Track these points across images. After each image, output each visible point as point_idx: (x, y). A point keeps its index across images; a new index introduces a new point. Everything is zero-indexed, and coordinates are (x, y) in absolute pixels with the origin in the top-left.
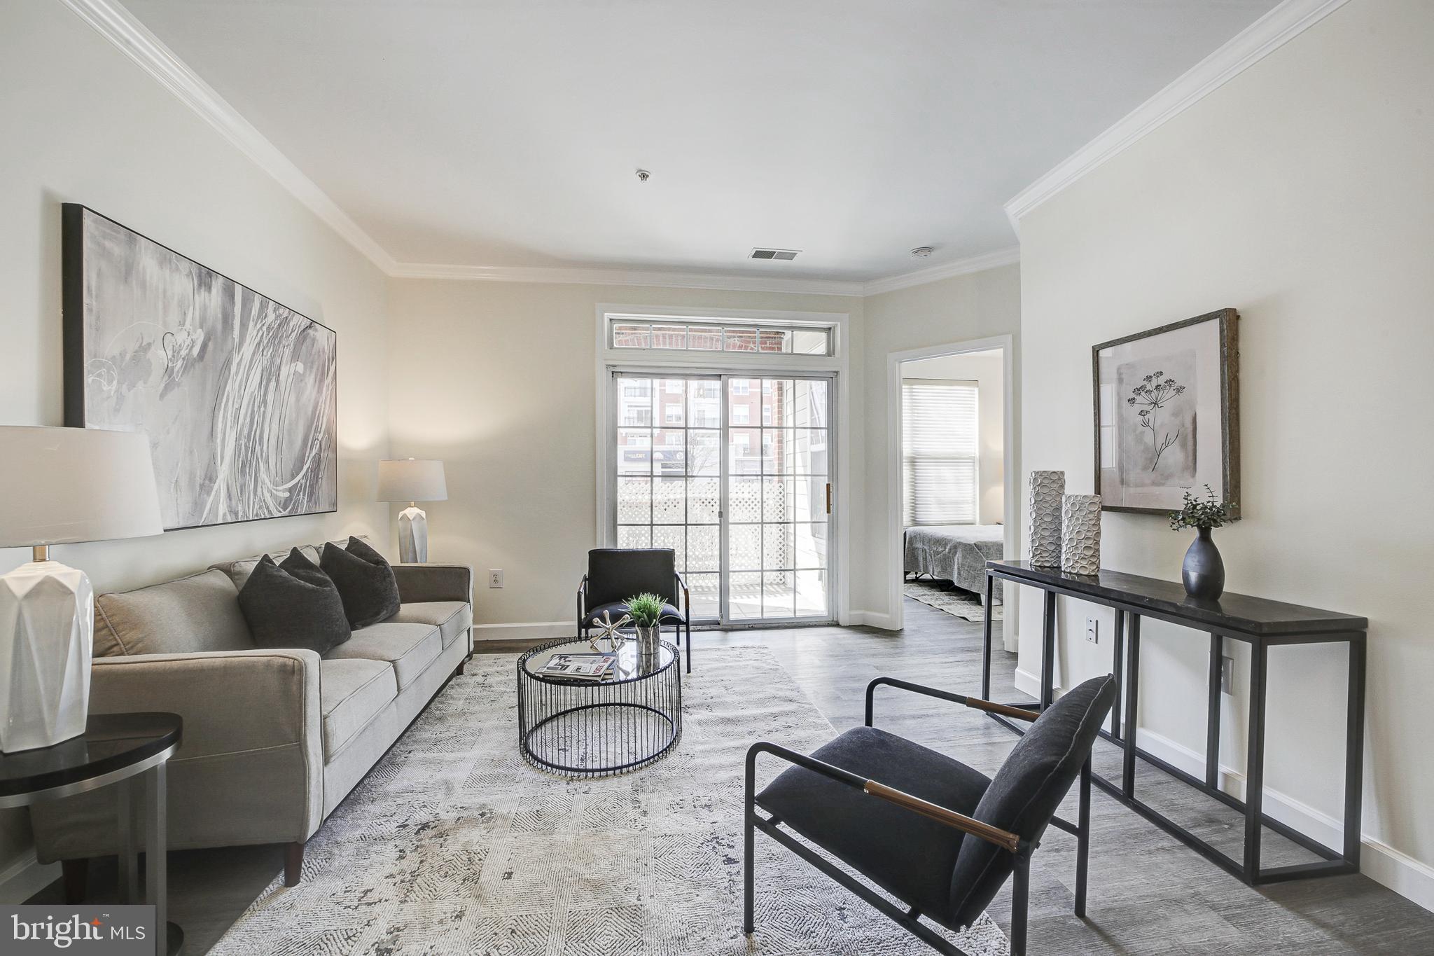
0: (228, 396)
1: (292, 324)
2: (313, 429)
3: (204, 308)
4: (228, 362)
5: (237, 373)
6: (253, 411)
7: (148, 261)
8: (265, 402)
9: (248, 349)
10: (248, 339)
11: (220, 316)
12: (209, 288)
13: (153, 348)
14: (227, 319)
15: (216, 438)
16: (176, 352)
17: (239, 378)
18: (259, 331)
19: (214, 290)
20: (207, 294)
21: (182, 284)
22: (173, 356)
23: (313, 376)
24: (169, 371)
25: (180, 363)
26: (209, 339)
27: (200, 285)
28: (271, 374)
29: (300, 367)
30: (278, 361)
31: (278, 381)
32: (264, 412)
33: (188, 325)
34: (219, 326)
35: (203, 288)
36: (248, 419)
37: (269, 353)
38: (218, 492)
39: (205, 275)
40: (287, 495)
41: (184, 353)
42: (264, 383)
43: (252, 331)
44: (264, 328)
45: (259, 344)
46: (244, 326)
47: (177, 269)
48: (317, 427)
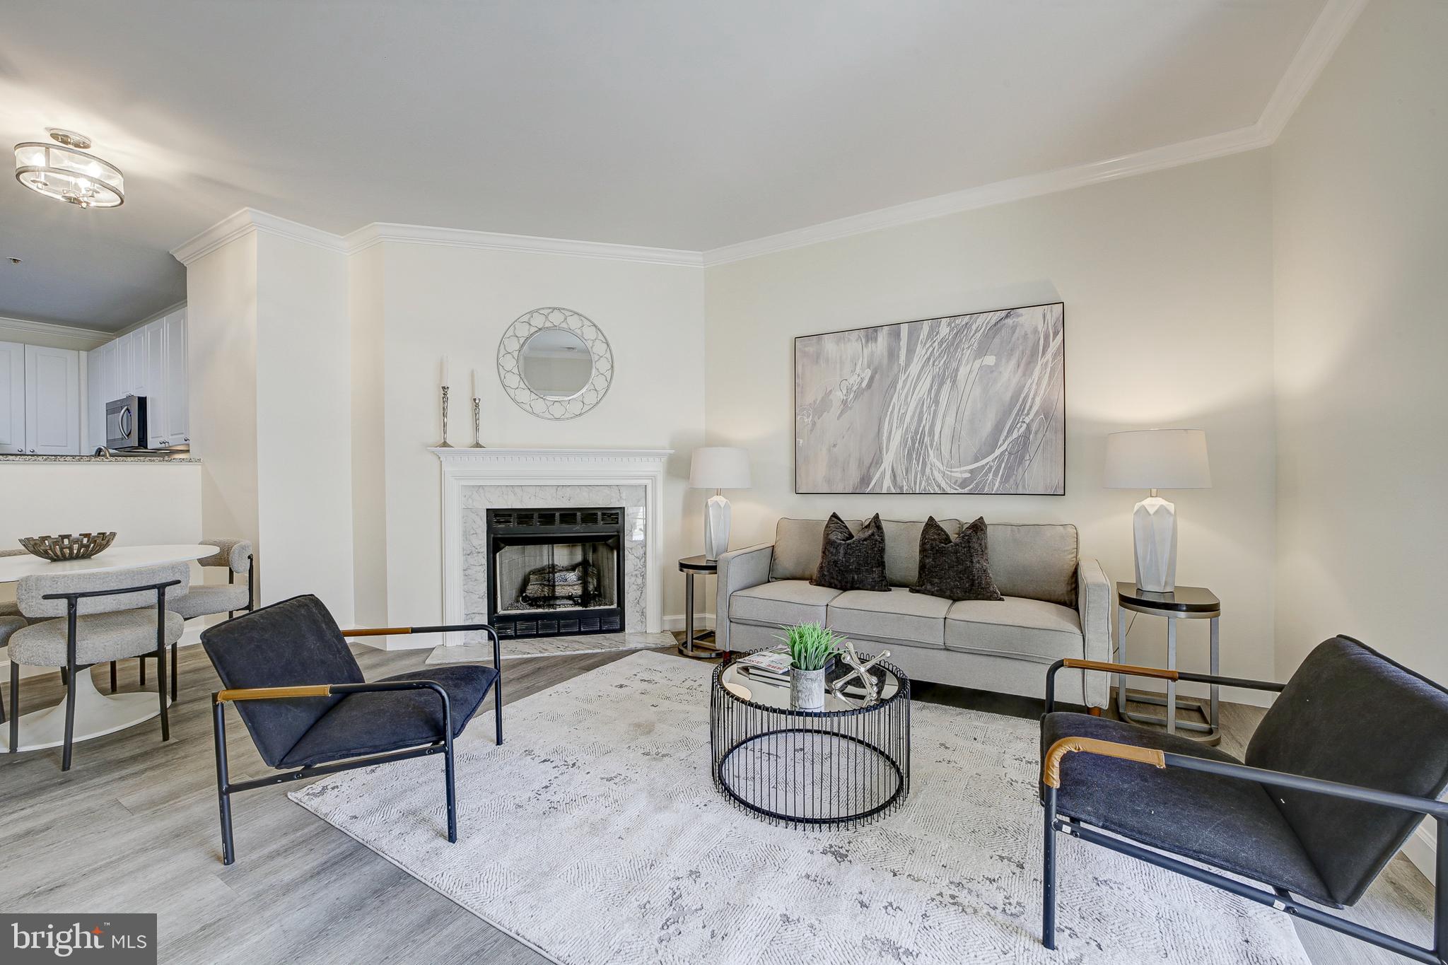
0: (894, 404)
1: (974, 327)
2: (1015, 412)
3: (872, 354)
4: (894, 384)
5: (903, 388)
6: (921, 412)
7: (829, 345)
8: (937, 402)
9: (914, 369)
10: (915, 360)
11: (886, 354)
12: (876, 339)
13: (833, 392)
14: (892, 354)
15: (882, 436)
16: (849, 390)
17: (906, 390)
18: (928, 348)
19: (880, 339)
20: (873, 344)
21: (853, 346)
22: (847, 392)
23: (1013, 362)
24: (844, 402)
25: (852, 396)
26: (876, 373)
27: (867, 342)
28: (946, 377)
29: (990, 360)
30: (954, 365)
31: (954, 382)
32: (935, 411)
33: (858, 370)
34: (885, 361)
35: (870, 342)
36: (916, 418)
37: (942, 362)
38: (884, 473)
39: (871, 332)
40: (968, 475)
41: (854, 388)
42: (935, 387)
43: (920, 350)
44: (936, 343)
45: (929, 359)
46: (911, 351)
47: (849, 340)
48: (1021, 410)
